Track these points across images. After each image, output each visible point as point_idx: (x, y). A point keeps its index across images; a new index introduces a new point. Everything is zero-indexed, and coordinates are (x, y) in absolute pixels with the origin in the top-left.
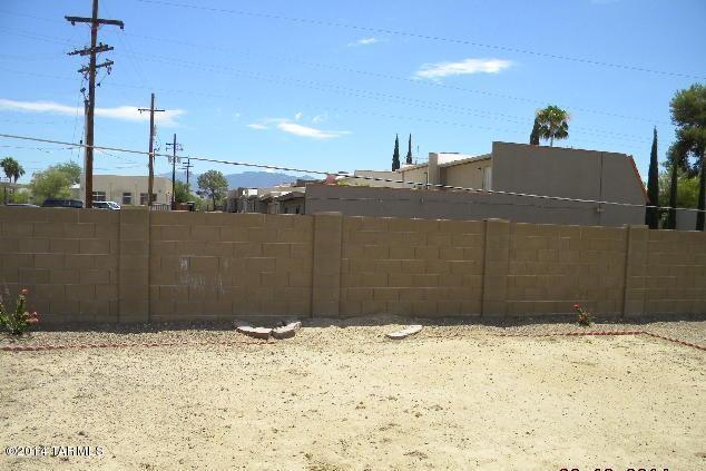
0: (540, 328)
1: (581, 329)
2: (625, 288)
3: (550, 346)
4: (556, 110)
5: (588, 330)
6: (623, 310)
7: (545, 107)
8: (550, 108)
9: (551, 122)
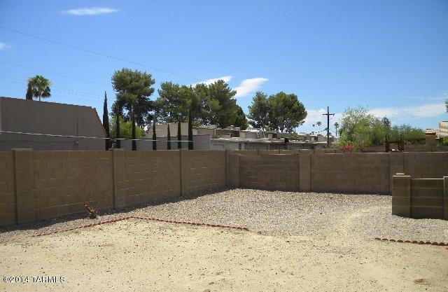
0: (64, 225)
1: (92, 222)
2: (114, 190)
3: (76, 237)
4: (42, 79)
5: (97, 221)
6: (114, 205)
7: (34, 76)
8: (38, 77)
9: (38, 86)
